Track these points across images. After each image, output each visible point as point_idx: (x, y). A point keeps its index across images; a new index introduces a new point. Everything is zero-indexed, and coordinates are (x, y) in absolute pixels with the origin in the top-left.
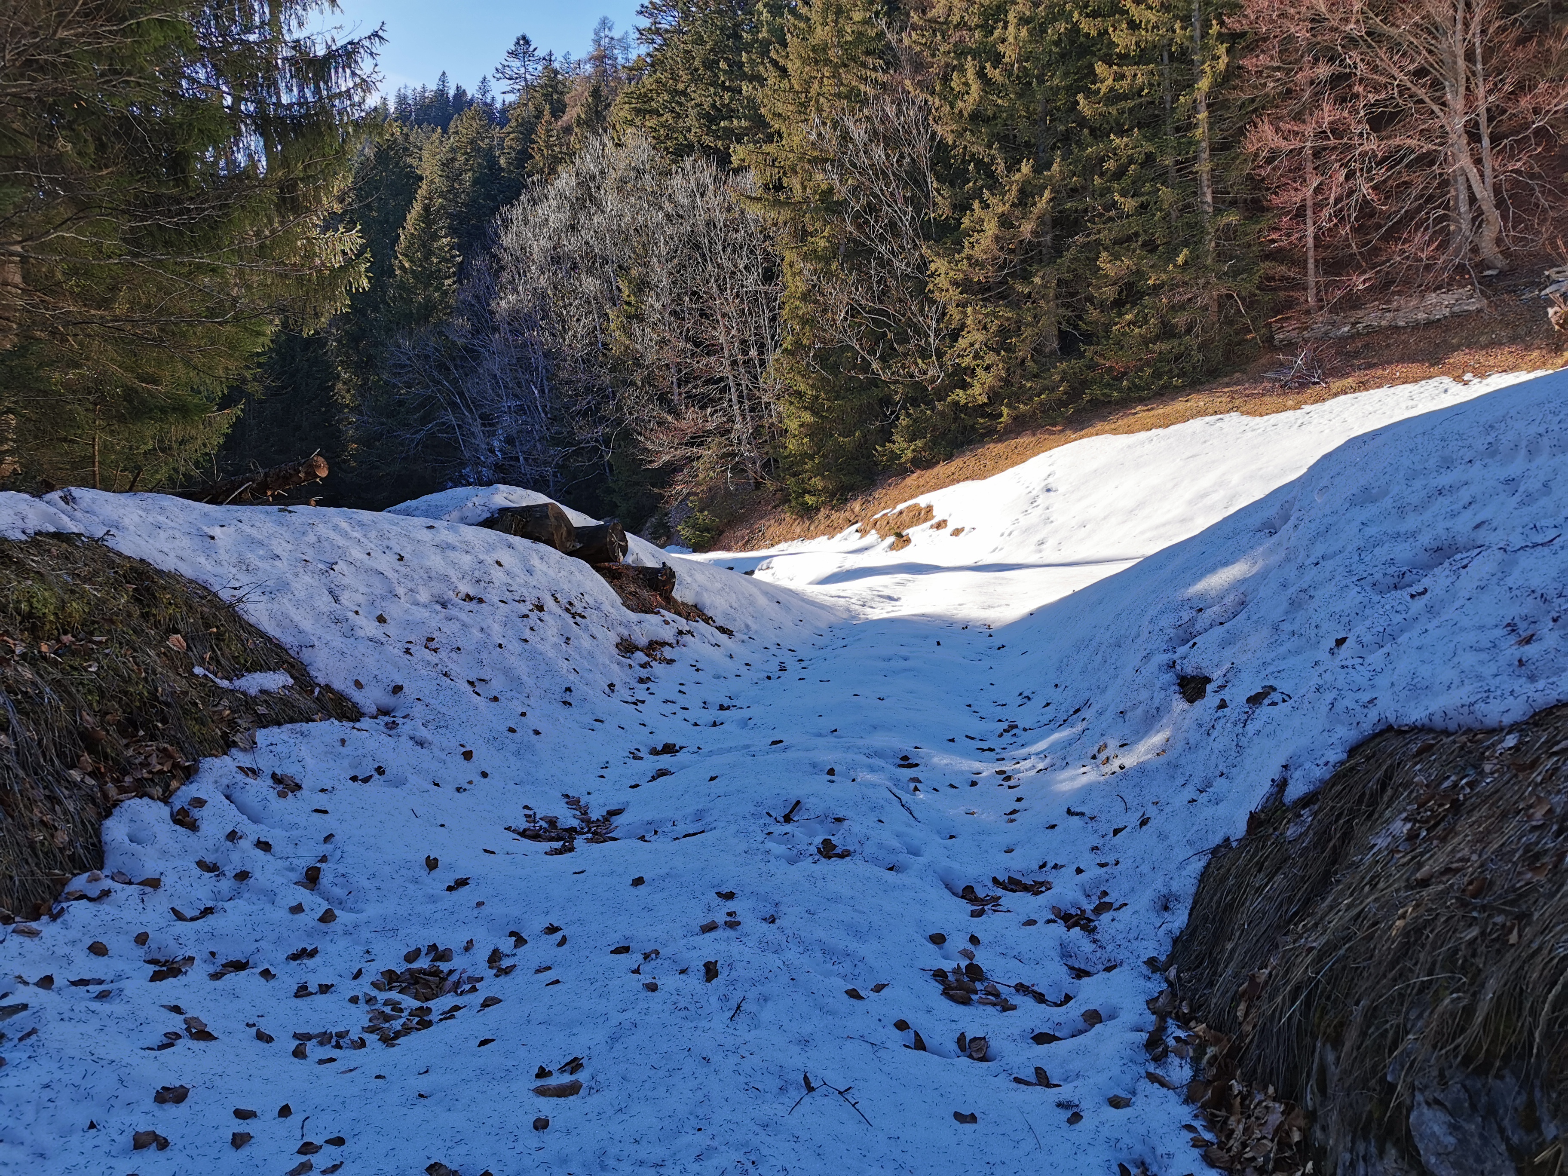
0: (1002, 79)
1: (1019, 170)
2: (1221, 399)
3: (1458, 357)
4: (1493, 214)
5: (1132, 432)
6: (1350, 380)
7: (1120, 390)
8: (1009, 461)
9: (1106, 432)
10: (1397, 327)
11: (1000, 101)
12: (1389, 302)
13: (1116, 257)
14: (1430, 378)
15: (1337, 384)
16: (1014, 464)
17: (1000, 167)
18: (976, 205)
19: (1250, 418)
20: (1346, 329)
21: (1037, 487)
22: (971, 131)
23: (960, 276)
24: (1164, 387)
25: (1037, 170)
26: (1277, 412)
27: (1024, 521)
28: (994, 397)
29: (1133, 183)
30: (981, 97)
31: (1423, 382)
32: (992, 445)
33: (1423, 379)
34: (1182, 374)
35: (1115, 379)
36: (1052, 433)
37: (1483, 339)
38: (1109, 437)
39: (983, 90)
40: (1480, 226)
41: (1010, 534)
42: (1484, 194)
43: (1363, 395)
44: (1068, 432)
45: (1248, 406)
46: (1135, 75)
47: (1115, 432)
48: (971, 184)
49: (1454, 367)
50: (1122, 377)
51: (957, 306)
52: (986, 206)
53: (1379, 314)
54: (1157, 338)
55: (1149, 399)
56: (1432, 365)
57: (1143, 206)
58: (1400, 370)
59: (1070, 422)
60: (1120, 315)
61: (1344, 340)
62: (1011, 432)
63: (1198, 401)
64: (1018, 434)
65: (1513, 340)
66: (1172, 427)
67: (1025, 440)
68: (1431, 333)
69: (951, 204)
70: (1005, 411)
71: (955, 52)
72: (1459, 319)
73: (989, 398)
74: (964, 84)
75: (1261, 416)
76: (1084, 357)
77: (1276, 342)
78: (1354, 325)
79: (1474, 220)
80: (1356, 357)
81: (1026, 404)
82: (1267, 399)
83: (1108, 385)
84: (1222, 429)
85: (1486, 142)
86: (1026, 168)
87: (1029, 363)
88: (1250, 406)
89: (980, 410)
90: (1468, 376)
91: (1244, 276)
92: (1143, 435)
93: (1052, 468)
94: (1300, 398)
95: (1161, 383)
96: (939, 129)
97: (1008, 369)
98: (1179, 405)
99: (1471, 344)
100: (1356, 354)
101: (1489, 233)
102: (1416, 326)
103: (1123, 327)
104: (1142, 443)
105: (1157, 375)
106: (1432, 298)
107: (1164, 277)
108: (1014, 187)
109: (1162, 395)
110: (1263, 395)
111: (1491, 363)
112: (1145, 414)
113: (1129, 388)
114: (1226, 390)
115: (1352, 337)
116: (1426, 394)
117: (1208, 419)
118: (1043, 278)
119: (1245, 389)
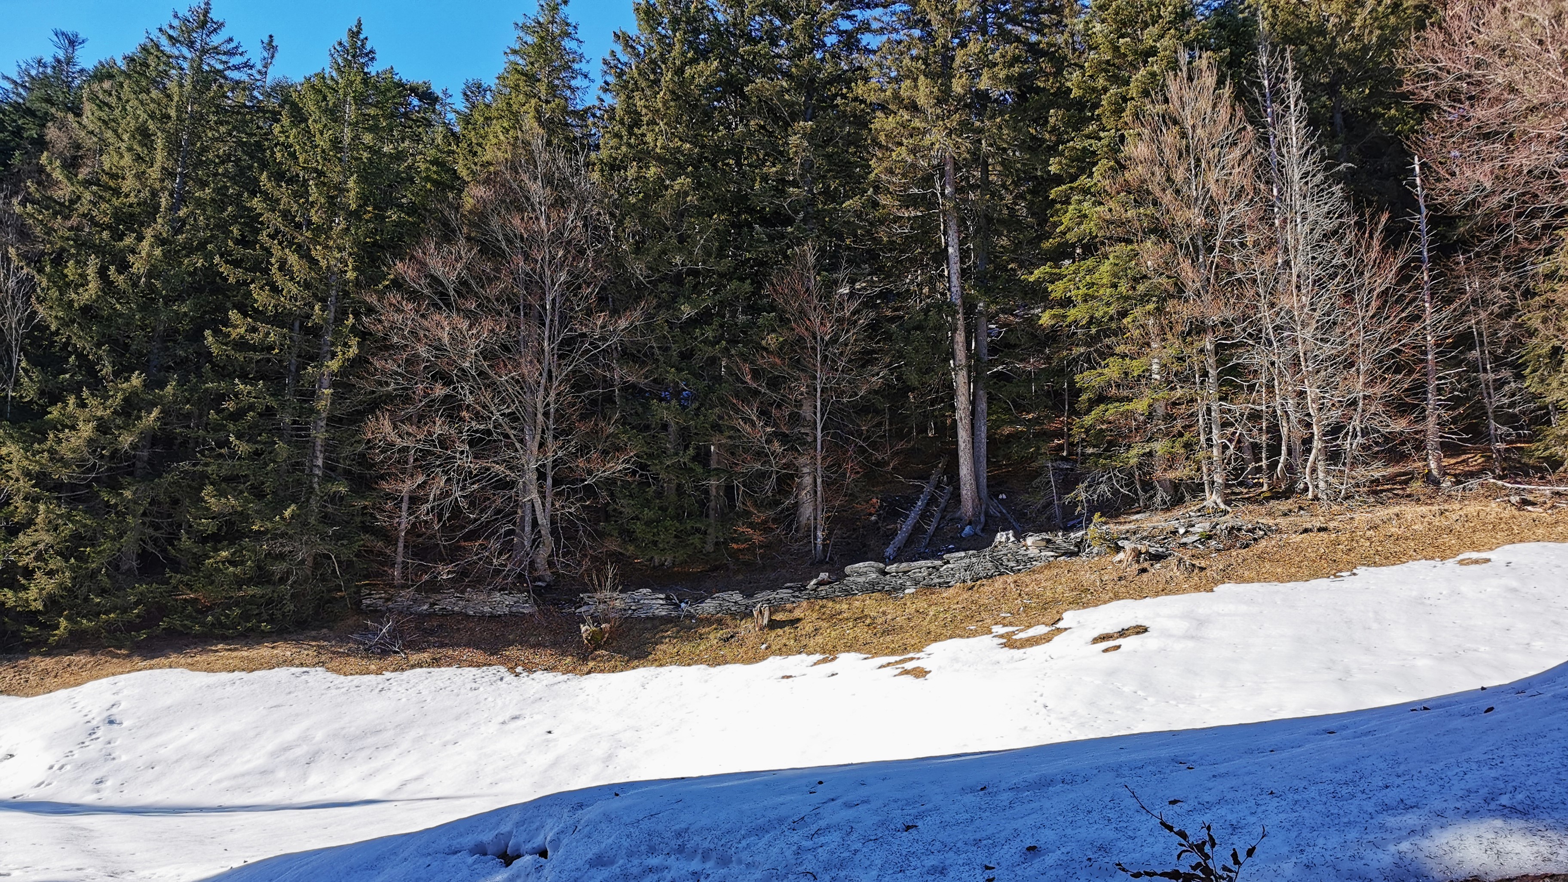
0: (124, 286)
1: (127, 379)
2: (308, 653)
3: (512, 652)
4: (548, 539)
5: (213, 671)
6: (426, 655)
7: (203, 624)
8: (59, 680)
9: (181, 666)
10: (469, 616)
11: (118, 306)
12: (462, 592)
13: (221, 494)
14: (490, 665)
15: (415, 657)
16: (66, 685)
17: (107, 369)
18: (72, 400)
19: (335, 676)
20: (425, 607)
21: (97, 715)
22: (79, 324)
23: (35, 468)
24: (251, 629)
25: (148, 385)
26: (361, 674)
27: (78, 755)
28: (53, 603)
29: (250, 428)
30: (99, 296)
31: (485, 668)
32: (38, 659)
33: (485, 665)
34: (271, 620)
35: (199, 611)
36: (117, 656)
37: (532, 639)
38: (187, 672)
39: (103, 290)
40: (538, 546)
41: (61, 768)
42: (543, 521)
43: (435, 671)
44: (136, 659)
45: (333, 664)
46: (268, 333)
47: (192, 667)
48: (67, 376)
49: (509, 659)
50: (207, 611)
51: (25, 499)
52: (82, 405)
53: (453, 600)
54: (249, 581)
55: (233, 638)
56: (492, 654)
57: (257, 453)
58: (467, 653)
59: (139, 647)
60: (216, 550)
61: (422, 617)
62: (64, 646)
63: (284, 650)
64: (73, 651)
65: (554, 645)
66: (256, 673)
67: (81, 659)
68: (493, 626)
69: (38, 389)
70: (63, 623)
71: (75, 241)
72: (514, 618)
73: (44, 606)
74: (80, 275)
75: (345, 675)
76: (168, 583)
77: (363, 606)
78: (432, 605)
79: (534, 541)
80: (431, 635)
81: (90, 620)
82: (352, 660)
83: (189, 617)
84: (307, 682)
85: (549, 481)
86: (136, 380)
87: (102, 577)
88: (335, 664)
89: (31, 616)
90: (519, 669)
91: (345, 542)
92: (224, 676)
93: (117, 698)
94: (382, 663)
95: (249, 625)
96: (42, 311)
97: (74, 578)
98: (264, 651)
99: (523, 643)
100: (432, 632)
101: (543, 553)
102: (482, 617)
103: (217, 563)
104: (224, 685)
105: (245, 616)
106: (497, 596)
107: (269, 525)
108: (120, 396)
109: (247, 637)
110: (348, 655)
111: (537, 661)
112: (227, 654)
113: (213, 624)
114: (314, 643)
115: (431, 615)
116: (486, 679)
117: (293, 670)
118: (134, 493)
119: (332, 646)
